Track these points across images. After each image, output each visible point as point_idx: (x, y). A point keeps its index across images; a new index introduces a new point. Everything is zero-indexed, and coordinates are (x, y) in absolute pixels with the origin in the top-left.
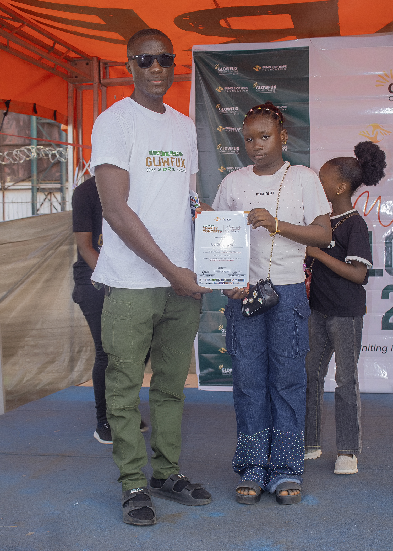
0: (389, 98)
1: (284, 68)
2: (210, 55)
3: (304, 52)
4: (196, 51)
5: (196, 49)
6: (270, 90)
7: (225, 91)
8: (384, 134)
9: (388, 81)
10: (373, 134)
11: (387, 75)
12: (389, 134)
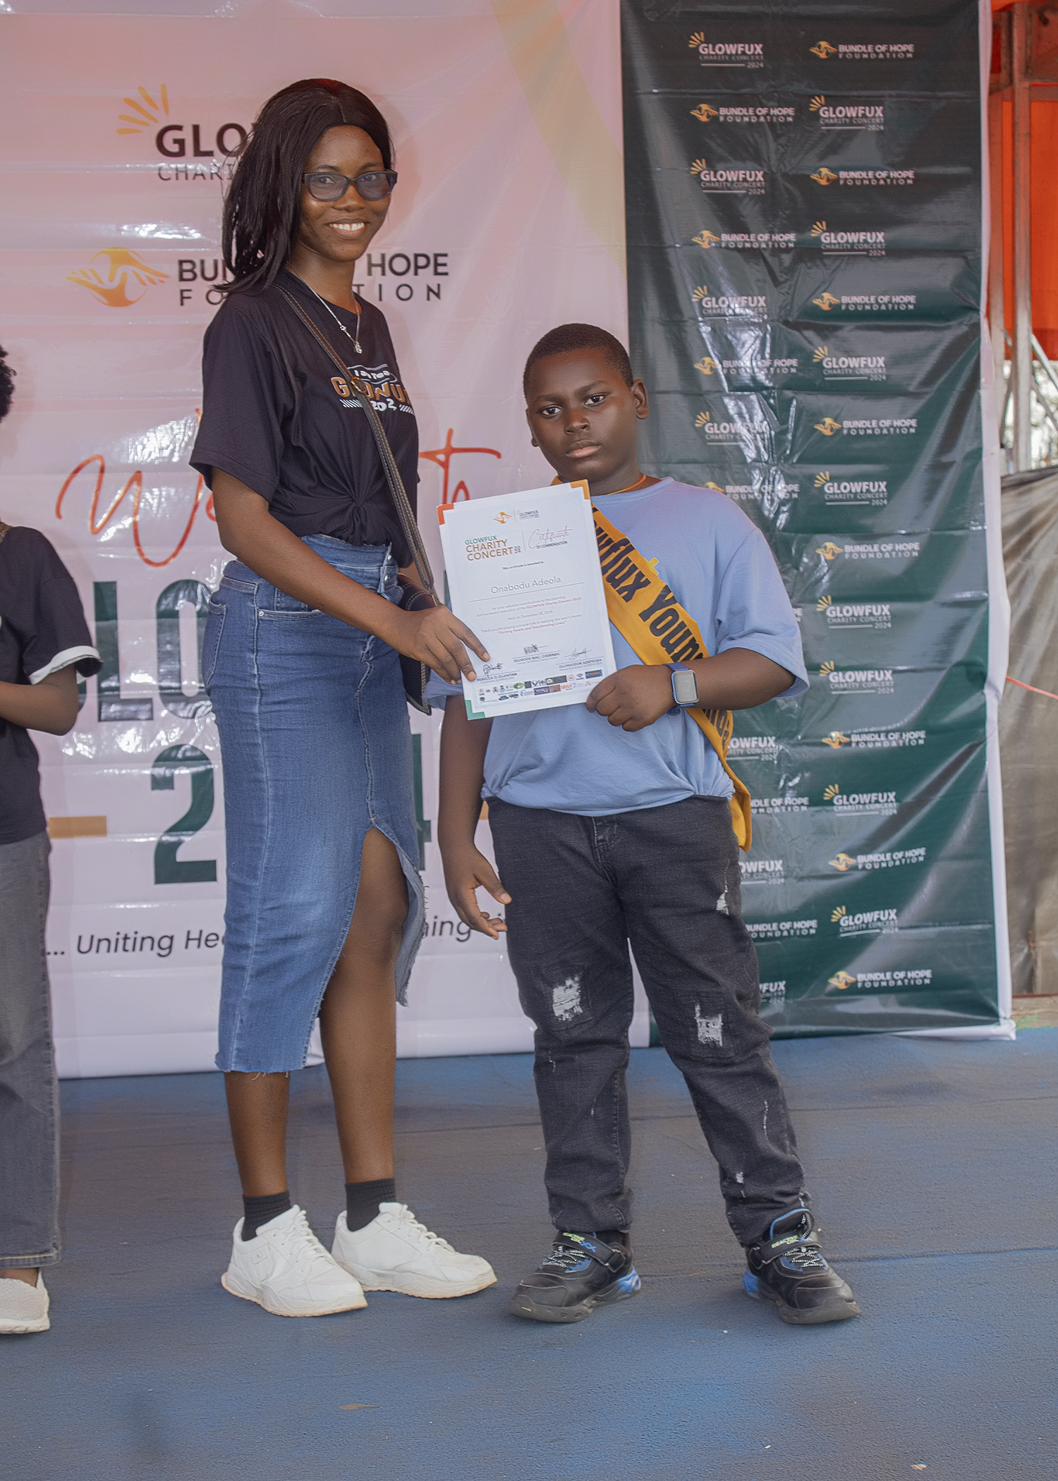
0: (160, 170)
8: (147, 282)
9: (155, 121)
10: (111, 280)
11: (150, 101)
12: (163, 282)
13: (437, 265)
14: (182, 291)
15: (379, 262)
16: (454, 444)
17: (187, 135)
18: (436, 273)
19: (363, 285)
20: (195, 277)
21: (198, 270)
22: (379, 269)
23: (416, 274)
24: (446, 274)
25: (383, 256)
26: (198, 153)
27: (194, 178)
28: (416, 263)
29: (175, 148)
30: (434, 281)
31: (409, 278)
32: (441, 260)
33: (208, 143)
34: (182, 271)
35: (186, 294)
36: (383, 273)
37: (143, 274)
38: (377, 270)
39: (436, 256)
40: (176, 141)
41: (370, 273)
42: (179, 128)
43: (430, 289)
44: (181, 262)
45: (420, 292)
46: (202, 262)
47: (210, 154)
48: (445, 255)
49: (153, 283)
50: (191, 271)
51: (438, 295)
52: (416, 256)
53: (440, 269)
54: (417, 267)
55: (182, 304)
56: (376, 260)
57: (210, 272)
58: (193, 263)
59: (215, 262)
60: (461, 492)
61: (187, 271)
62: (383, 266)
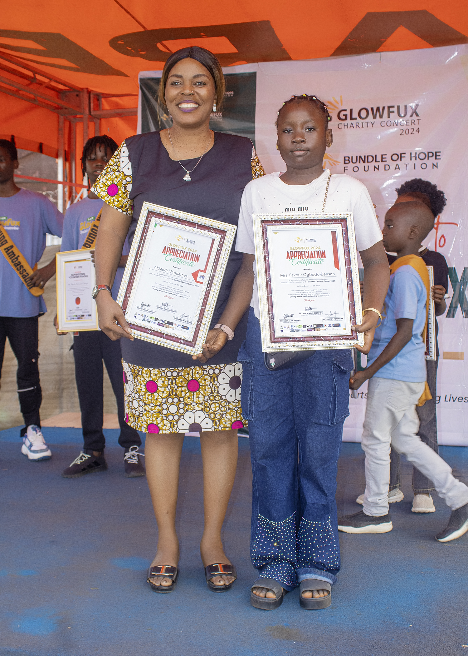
0: (338, 125)
1: (230, 95)
2: (156, 81)
3: (252, 77)
4: (142, 77)
5: (142, 76)
6: (216, 118)
7: (170, 119)
8: (333, 164)
9: (337, 108)
11: (336, 101)
12: (338, 164)
13: (436, 156)
14: (344, 168)
16: (440, 221)
17: (348, 113)
18: (436, 159)
19: (408, 164)
20: (349, 162)
21: (350, 160)
22: (415, 158)
23: (428, 159)
24: (440, 159)
26: (351, 119)
27: (350, 128)
28: (428, 155)
29: (344, 118)
30: (435, 162)
31: (426, 161)
32: (438, 154)
33: (355, 115)
34: (345, 160)
35: (346, 168)
36: (416, 159)
37: (331, 162)
38: (413, 159)
39: (436, 152)
40: (344, 115)
41: (411, 160)
42: (346, 110)
43: (433, 165)
44: (345, 158)
45: (430, 166)
46: (352, 157)
47: (356, 119)
48: (440, 152)
49: (336, 165)
50: (349, 160)
51: (436, 167)
52: (428, 153)
53: (438, 157)
54: (429, 157)
55: (344, 172)
56: (413, 155)
57: (354, 160)
58: (349, 158)
59: (357, 157)
60: (443, 239)
61: (347, 160)
62: (416, 157)
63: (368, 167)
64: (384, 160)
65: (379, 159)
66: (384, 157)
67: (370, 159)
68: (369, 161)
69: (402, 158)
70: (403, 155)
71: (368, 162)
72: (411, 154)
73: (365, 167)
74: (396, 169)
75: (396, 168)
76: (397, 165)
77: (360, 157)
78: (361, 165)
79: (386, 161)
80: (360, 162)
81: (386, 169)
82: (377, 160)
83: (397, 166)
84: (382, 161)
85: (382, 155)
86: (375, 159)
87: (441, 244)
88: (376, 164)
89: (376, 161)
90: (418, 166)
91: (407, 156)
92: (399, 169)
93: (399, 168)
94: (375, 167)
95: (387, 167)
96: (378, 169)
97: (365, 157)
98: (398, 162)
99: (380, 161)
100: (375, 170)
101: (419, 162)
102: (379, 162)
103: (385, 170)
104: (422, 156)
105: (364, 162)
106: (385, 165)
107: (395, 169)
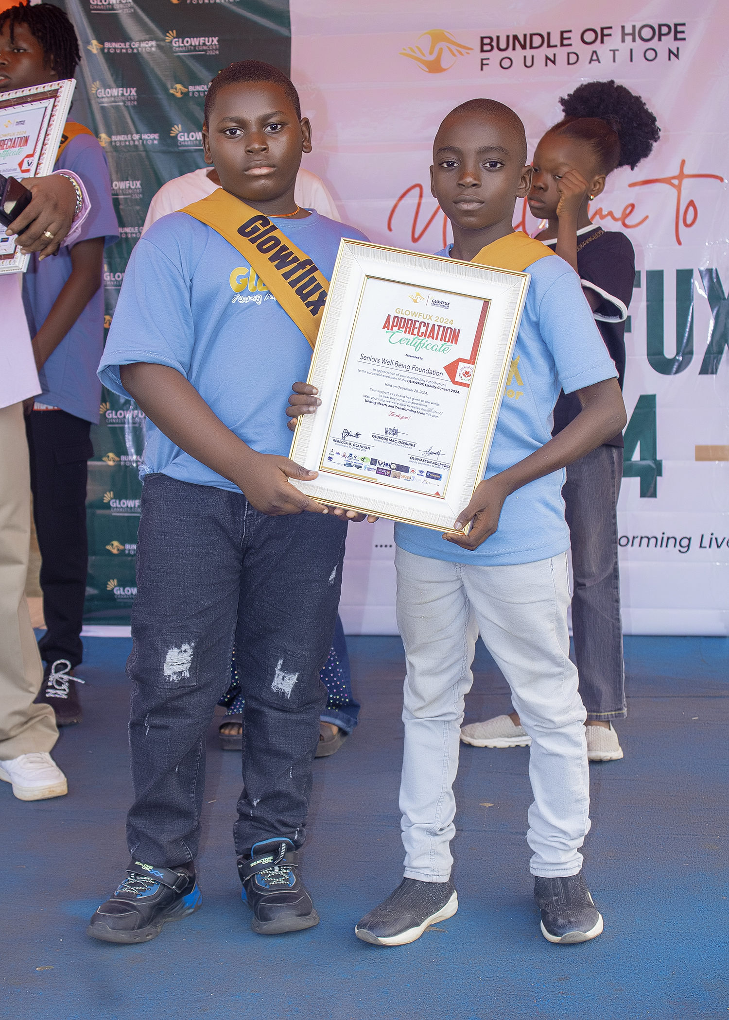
8: (456, 53)
10: (431, 53)
12: (468, 53)
13: (676, 32)
14: (482, 60)
15: (631, 31)
16: (687, 171)
18: (676, 39)
19: (618, 50)
20: (492, 48)
21: (494, 44)
22: (630, 37)
23: (660, 39)
24: (684, 39)
25: (634, 27)
28: (658, 32)
30: (674, 45)
31: (655, 43)
32: (679, 28)
34: (482, 44)
35: (485, 62)
36: (634, 40)
37: (453, 48)
38: (629, 39)
39: (676, 25)
41: (623, 41)
43: (670, 52)
44: (482, 38)
45: (663, 54)
46: (498, 38)
48: (684, 24)
49: (462, 55)
50: (490, 44)
51: (677, 56)
52: (660, 26)
53: (679, 36)
54: (660, 35)
55: (482, 70)
56: (629, 30)
57: (503, 45)
58: (491, 39)
59: (508, 37)
60: (691, 209)
61: (486, 44)
62: (633, 34)
63: (533, 57)
64: (565, 42)
65: (555, 40)
66: (566, 35)
67: (537, 41)
68: (534, 45)
69: (605, 38)
70: (606, 32)
71: (531, 47)
72: (623, 27)
73: (525, 57)
74: (593, 62)
75: (591, 60)
76: (595, 52)
77: (515, 37)
78: (518, 55)
79: (570, 45)
80: (514, 49)
81: (571, 62)
82: (552, 44)
83: (595, 55)
84: (562, 45)
85: (562, 33)
86: (546, 40)
87: (689, 222)
88: (550, 52)
89: (549, 46)
90: (638, 56)
91: (617, 33)
92: (599, 62)
93: (598, 60)
94: (547, 58)
95: (573, 58)
96: (554, 62)
97: (525, 36)
98: (597, 46)
99: (559, 44)
100: (546, 65)
101: (639, 47)
102: (556, 46)
103: (569, 64)
104: (647, 33)
105: (523, 47)
106: (568, 54)
107: (590, 63)
